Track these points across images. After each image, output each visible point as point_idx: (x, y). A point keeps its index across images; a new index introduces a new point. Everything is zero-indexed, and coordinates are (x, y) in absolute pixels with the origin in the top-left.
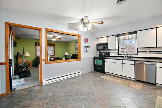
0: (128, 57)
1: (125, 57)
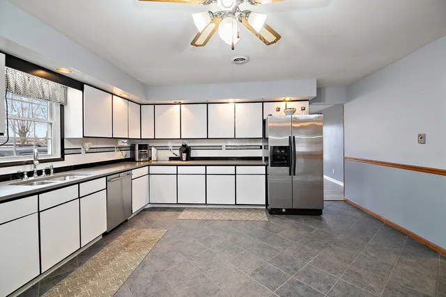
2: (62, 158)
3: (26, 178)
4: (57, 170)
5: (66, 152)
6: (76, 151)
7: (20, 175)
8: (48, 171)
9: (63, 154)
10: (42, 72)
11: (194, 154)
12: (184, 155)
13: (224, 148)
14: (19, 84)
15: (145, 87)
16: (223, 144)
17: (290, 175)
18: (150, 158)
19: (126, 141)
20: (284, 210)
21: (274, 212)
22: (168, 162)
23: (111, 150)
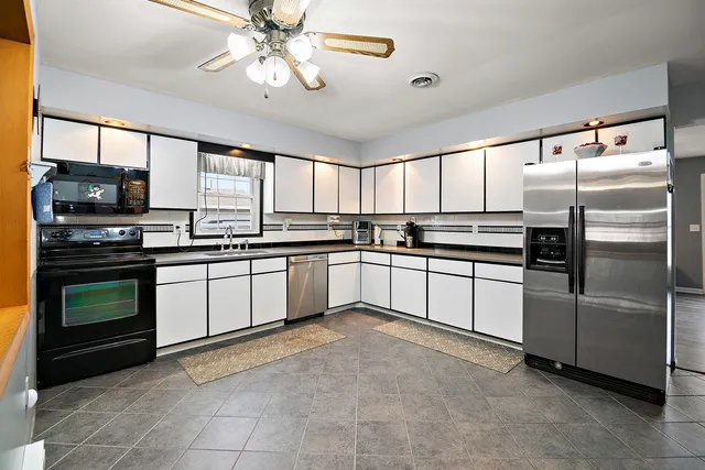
0: (235, 247)
1: (227, 247)
2: (261, 235)
3: (222, 250)
4: (252, 246)
5: (264, 228)
6: (277, 228)
7: (218, 247)
8: (243, 246)
9: (261, 230)
10: (236, 151)
11: (428, 238)
12: (409, 239)
13: (475, 229)
14: (218, 166)
15: (357, 145)
16: (475, 224)
17: (571, 291)
18: (373, 241)
19: (335, 217)
20: (559, 366)
21: (535, 362)
22: (395, 249)
23: (323, 227)
